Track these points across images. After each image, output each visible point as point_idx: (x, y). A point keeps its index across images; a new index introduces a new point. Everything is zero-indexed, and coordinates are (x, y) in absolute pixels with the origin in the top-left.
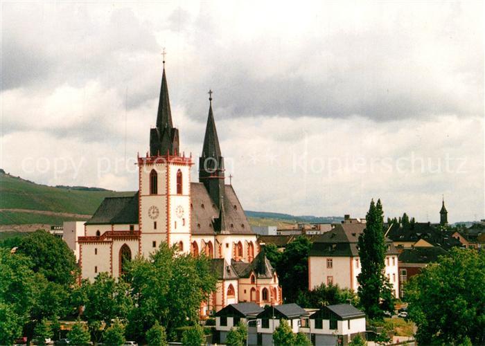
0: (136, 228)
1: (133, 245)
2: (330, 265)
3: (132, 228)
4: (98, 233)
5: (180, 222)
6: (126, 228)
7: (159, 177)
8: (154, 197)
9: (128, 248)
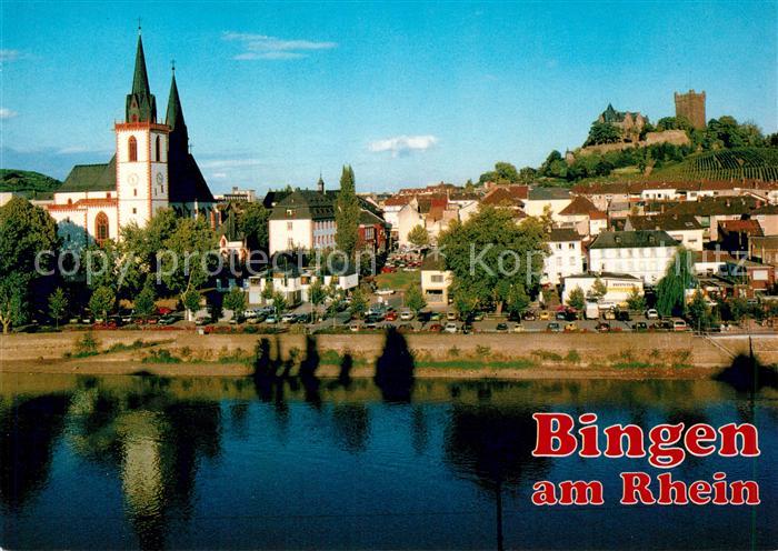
0: (114, 194)
1: (110, 212)
2: (290, 227)
3: (109, 195)
4: (70, 201)
5: (159, 188)
6: (102, 195)
7: (138, 143)
8: (133, 164)
9: (105, 215)
